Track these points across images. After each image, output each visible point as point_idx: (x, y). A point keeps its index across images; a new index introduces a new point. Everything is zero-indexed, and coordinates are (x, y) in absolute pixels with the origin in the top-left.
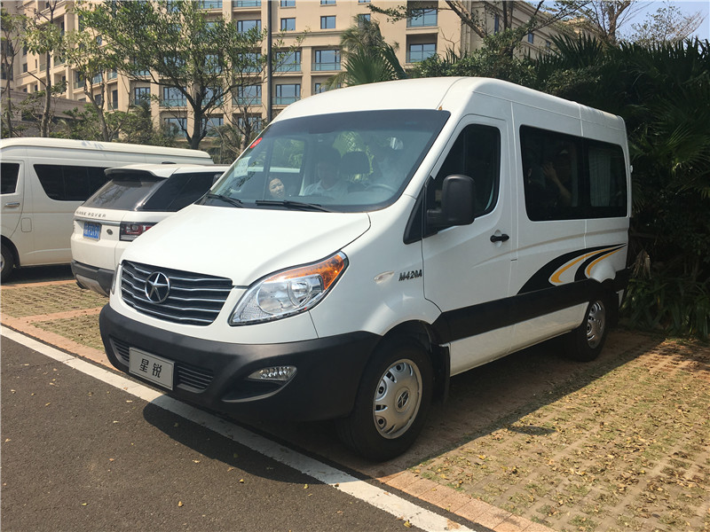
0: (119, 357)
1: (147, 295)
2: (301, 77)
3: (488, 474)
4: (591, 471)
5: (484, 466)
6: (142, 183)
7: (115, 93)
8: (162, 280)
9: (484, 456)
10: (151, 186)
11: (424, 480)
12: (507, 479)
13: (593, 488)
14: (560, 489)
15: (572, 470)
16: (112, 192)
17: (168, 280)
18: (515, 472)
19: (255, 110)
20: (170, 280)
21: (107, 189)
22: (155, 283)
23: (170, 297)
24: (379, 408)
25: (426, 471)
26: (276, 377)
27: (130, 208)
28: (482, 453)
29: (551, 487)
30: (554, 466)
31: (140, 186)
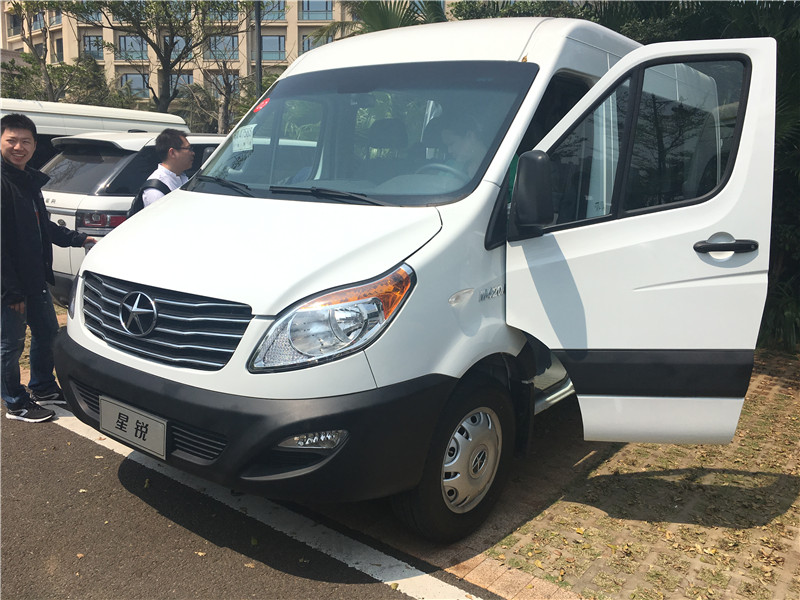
0: (84, 407)
1: (123, 324)
2: (285, 27)
3: (594, 557)
4: (722, 547)
5: (586, 546)
6: (103, 158)
7: (60, 42)
8: (144, 303)
9: (583, 529)
10: (116, 162)
11: (514, 570)
12: (620, 565)
13: (732, 574)
14: (691, 577)
15: (699, 547)
16: (63, 169)
17: (153, 303)
18: (629, 554)
19: (235, 66)
20: (157, 304)
21: (55, 164)
22: (135, 308)
23: (158, 329)
24: (448, 475)
25: (514, 556)
26: (316, 444)
27: (89, 191)
28: (578, 525)
29: (680, 575)
30: (674, 542)
31: (102, 162)
